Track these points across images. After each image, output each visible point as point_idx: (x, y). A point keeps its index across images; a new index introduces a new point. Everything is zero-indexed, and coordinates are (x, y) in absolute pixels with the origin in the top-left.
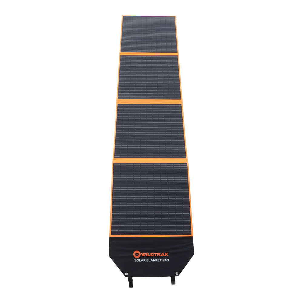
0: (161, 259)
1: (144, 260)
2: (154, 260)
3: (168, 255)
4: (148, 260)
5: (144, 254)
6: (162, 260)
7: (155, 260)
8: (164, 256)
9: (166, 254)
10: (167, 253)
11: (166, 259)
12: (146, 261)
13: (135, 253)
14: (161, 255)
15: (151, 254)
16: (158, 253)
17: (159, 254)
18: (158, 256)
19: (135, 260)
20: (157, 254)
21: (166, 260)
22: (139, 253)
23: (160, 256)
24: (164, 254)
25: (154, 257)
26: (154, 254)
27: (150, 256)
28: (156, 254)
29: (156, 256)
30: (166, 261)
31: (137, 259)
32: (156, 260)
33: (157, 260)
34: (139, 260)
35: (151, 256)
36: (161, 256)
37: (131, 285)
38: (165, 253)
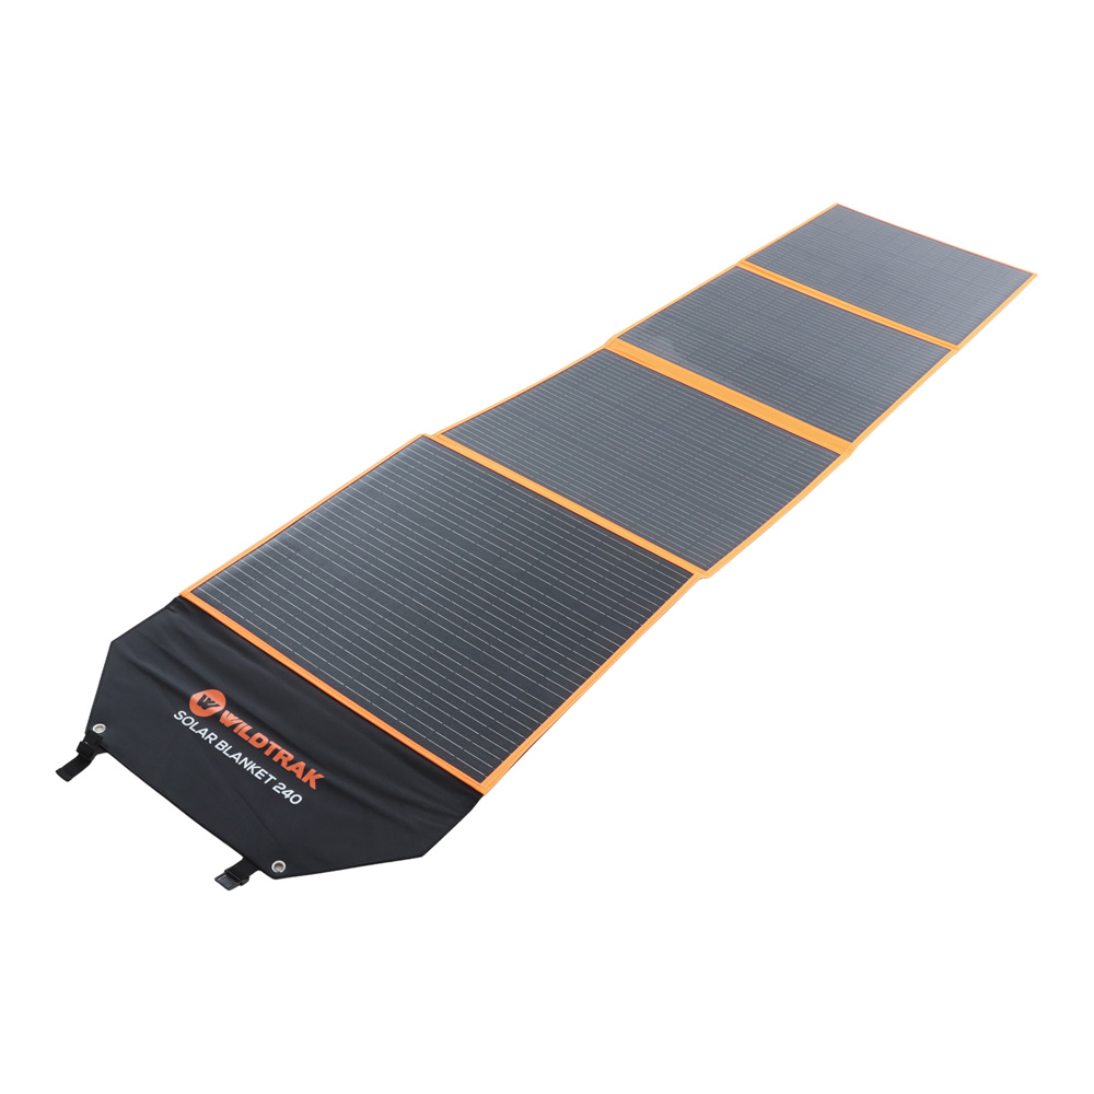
0: (272, 777)
1: (212, 737)
2: (246, 759)
3: (313, 785)
4: (224, 747)
5: (229, 718)
6: (273, 783)
7: (250, 766)
8: (299, 776)
9: (312, 777)
10: (320, 776)
11: (292, 792)
12: (215, 742)
13: (205, 696)
14: (290, 763)
15: (259, 735)
16: (284, 751)
17: (285, 755)
18: (276, 759)
19: (181, 716)
20: (276, 751)
21: (288, 794)
22: (217, 705)
23: (284, 764)
24: (306, 771)
25: (258, 755)
26: (268, 746)
27: (246, 738)
28: (274, 745)
29: (268, 753)
30: (287, 796)
31: (190, 713)
32: (253, 767)
33: (256, 770)
34: (193, 724)
35: (252, 741)
36: (289, 769)
37: (68, 772)
38: (313, 771)
